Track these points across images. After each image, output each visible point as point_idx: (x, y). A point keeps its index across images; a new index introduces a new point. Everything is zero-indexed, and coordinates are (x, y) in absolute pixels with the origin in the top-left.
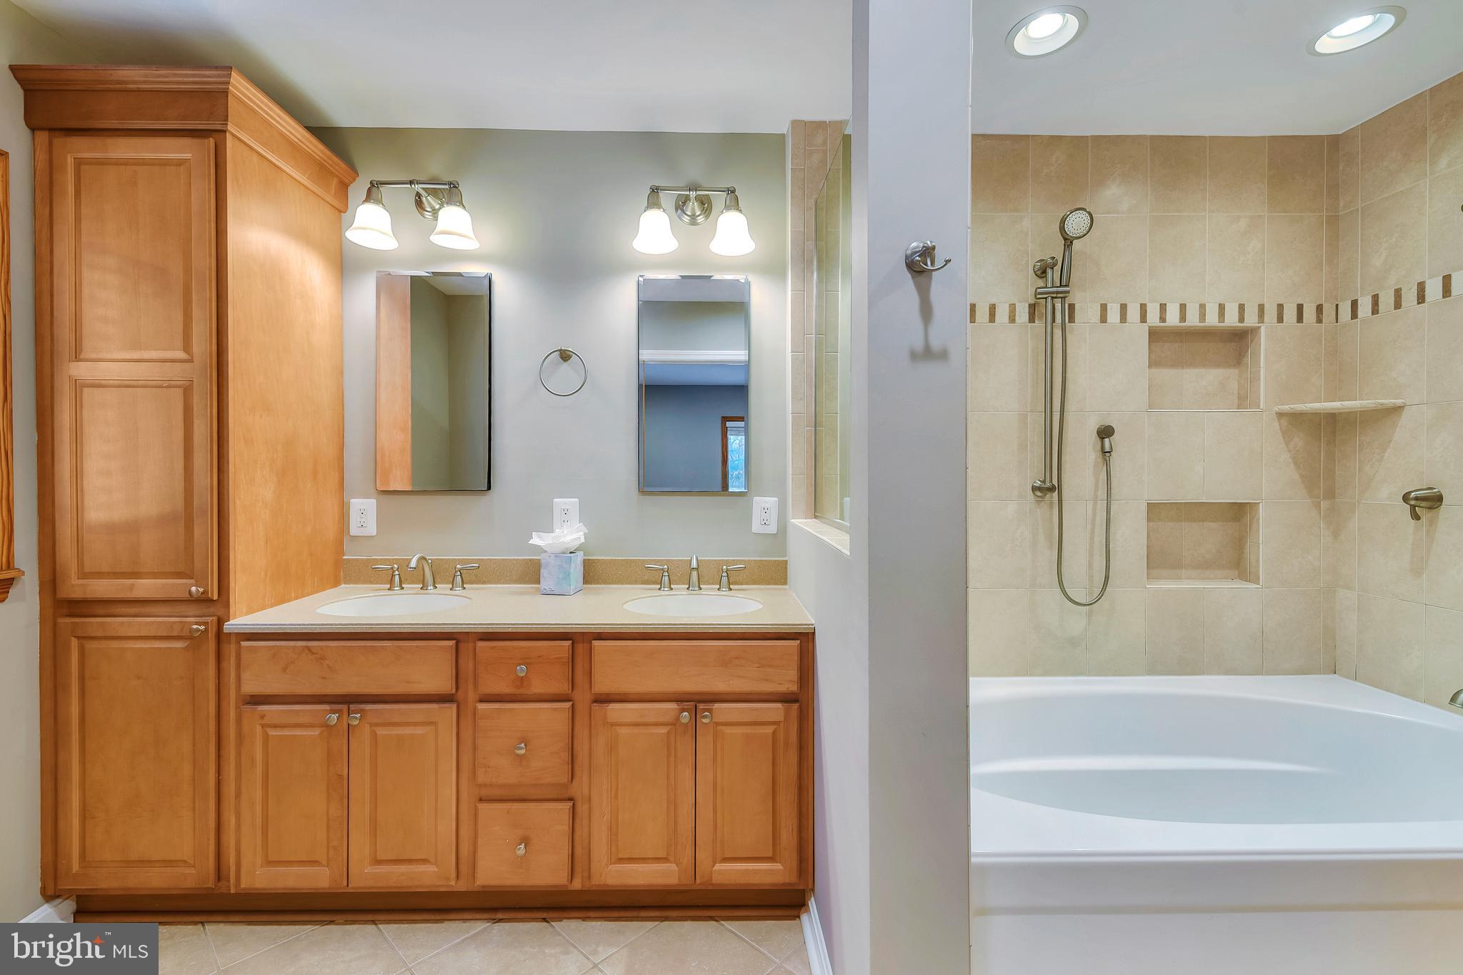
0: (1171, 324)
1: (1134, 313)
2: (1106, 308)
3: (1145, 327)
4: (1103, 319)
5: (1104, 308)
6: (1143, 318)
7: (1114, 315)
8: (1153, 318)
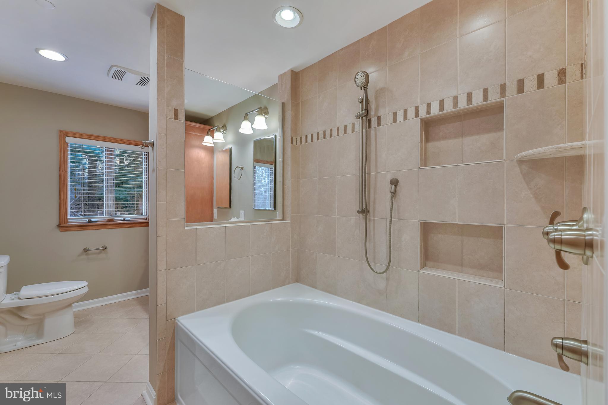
0: (434, 114)
1: (411, 113)
2: (396, 114)
3: (418, 120)
4: (395, 120)
5: (395, 114)
6: (417, 115)
7: (400, 117)
8: (423, 113)
